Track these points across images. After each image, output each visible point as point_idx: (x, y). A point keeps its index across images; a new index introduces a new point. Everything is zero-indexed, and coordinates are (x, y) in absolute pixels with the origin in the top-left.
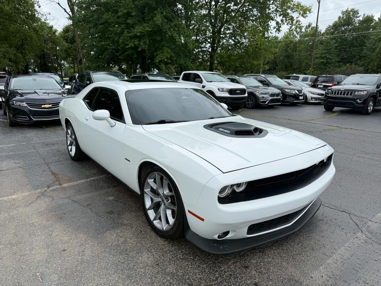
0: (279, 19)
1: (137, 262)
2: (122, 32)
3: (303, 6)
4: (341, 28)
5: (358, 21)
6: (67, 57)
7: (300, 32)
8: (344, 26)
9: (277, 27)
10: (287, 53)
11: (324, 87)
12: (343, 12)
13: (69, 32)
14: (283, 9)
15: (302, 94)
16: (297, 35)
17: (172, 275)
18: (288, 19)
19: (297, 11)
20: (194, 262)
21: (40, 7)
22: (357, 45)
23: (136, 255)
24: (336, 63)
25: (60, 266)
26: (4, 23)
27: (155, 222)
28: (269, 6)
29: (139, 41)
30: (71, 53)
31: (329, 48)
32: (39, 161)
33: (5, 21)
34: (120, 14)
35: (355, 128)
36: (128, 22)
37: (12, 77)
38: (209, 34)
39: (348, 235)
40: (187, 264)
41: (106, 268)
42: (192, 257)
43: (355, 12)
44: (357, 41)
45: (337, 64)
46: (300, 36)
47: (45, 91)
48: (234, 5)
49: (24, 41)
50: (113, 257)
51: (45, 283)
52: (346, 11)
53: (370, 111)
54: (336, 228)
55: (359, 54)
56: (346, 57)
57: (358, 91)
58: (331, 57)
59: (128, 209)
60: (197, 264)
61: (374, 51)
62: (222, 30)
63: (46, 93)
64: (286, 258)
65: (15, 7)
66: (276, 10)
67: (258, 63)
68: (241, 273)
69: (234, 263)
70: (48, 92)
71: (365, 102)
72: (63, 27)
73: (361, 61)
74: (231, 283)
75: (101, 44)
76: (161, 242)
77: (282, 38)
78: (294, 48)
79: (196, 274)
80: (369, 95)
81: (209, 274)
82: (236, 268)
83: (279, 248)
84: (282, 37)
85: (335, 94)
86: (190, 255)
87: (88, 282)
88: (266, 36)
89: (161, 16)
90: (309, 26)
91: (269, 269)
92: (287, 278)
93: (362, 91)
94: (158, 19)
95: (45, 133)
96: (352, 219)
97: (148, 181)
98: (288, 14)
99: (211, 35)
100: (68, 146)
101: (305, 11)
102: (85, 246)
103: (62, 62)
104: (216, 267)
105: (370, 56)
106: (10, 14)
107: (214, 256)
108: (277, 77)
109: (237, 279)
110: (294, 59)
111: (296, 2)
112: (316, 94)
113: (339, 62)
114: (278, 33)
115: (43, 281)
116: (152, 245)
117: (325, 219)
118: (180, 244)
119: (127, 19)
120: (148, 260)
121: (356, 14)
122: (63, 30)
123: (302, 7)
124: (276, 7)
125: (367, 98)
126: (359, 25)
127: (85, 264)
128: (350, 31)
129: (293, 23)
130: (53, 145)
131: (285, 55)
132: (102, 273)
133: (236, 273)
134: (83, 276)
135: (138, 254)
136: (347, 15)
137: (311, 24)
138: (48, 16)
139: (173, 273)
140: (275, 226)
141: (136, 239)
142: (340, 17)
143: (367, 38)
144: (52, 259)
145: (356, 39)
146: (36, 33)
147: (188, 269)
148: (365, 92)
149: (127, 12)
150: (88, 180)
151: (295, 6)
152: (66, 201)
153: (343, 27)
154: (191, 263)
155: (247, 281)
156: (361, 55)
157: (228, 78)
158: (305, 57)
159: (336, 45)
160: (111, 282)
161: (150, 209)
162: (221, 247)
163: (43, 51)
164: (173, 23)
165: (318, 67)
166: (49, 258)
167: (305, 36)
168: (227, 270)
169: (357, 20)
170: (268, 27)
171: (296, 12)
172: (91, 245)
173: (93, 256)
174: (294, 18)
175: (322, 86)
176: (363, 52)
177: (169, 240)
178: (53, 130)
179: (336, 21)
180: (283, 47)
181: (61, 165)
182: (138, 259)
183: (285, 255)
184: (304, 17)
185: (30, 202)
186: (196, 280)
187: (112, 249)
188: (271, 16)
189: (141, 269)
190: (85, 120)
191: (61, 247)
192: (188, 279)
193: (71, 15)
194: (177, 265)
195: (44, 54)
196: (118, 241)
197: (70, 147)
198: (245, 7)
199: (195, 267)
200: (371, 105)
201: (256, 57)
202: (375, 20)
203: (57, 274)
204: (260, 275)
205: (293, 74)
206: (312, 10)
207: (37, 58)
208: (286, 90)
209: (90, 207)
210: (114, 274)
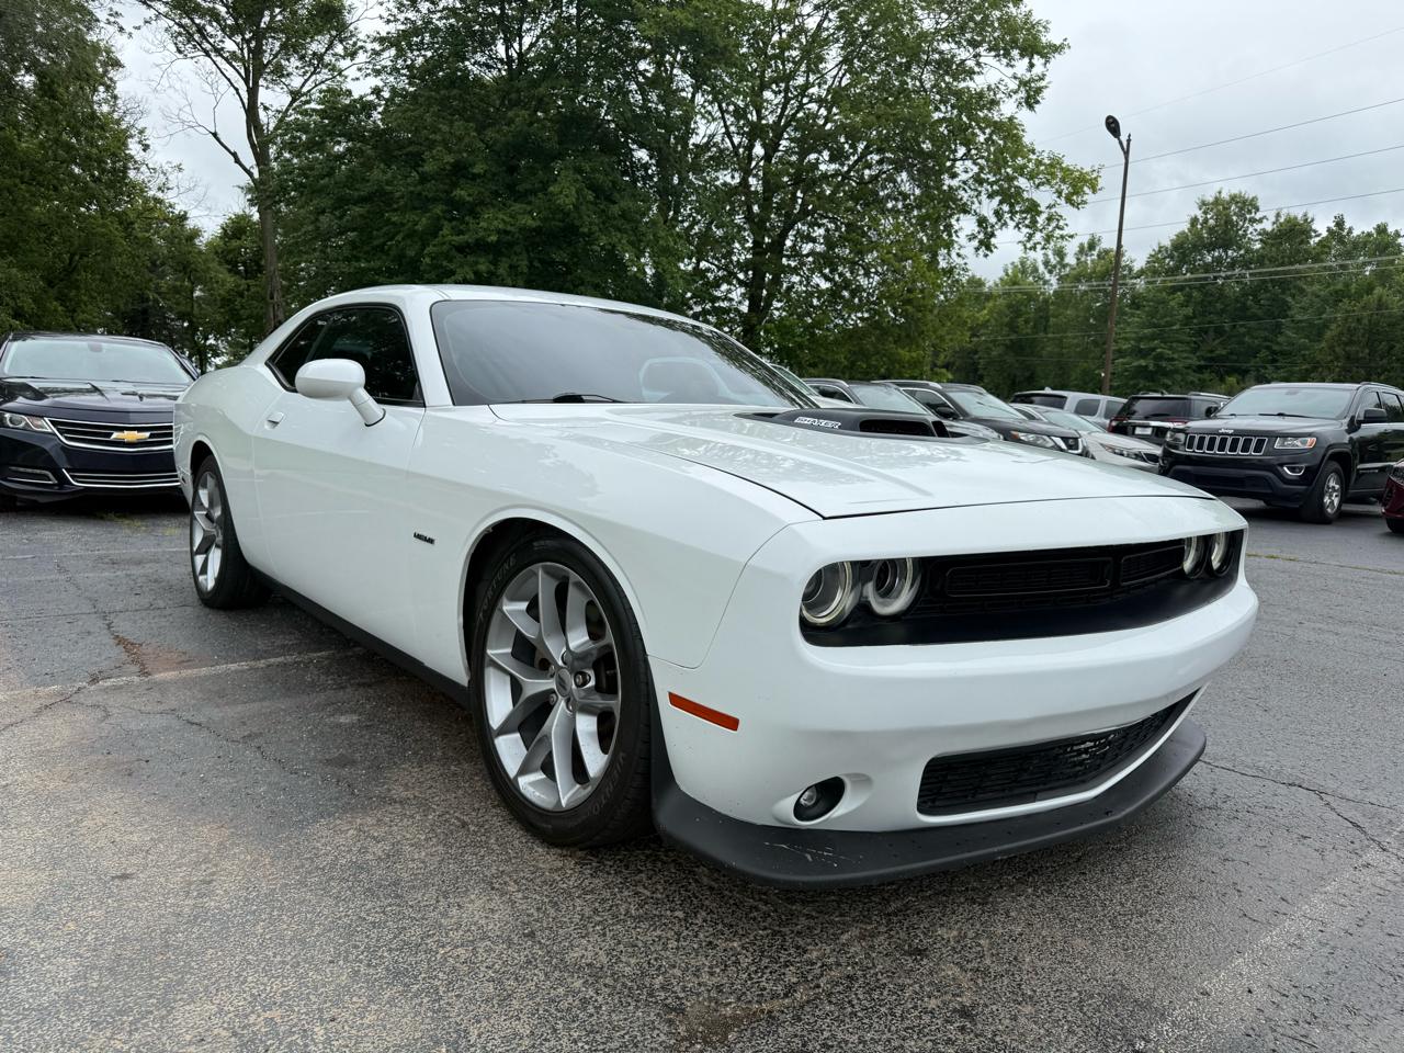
0: (987, 207)
1: (441, 925)
2: (434, 230)
3: (1069, 170)
4: (1202, 255)
5: (1260, 234)
6: (227, 325)
7: (1059, 267)
8: (1211, 247)
9: (981, 236)
10: (1013, 337)
11: (1157, 435)
12: (1204, 203)
13: (244, 237)
14: (1001, 174)
15: (1080, 451)
16: (1047, 276)
17: (595, 974)
18: (1017, 209)
19: (1048, 182)
20: (687, 929)
21: (146, 148)
22: (1260, 313)
23: (438, 902)
24: (1188, 374)
25: (93, 929)
26: (10, 193)
27: (523, 782)
28: (953, 166)
29: (495, 263)
30: (243, 307)
31: (1162, 322)
32: (73, 606)
33: (16, 186)
34: (428, 168)
35: (1284, 555)
36: (457, 198)
37: (11, 337)
38: (741, 254)
39: (1331, 856)
40: (660, 937)
41: (299, 940)
42: (680, 914)
43: (1247, 205)
44: (1257, 302)
45: (1194, 377)
46: (1061, 279)
47: (129, 388)
48: (832, 160)
49: (77, 258)
50: (336, 905)
51: (17, 986)
52: (1217, 201)
53: (1329, 510)
54: (1276, 833)
55: (1268, 344)
56: (1224, 352)
57: (1285, 436)
58: (1170, 352)
59: (416, 753)
60: (701, 935)
61: (1320, 335)
62: (788, 243)
63: (134, 394)
64: (1086, 926)
65: (57, 141)
66: (978, 180)
67: (914, 355)
68: (894, 973)
69: (862, 937)
70: (141, 391)
71: (1313, 476)
72: (221, 221)
73: (1277, 368)
74: (853, 1006)
75: (355, 268)
76: (546, 859)
77: (997, 285)
78: (1041, 317)
79: (698, 970)
80: (1323, 451)
81: (756, 972)
82: (874, 955)
83: (1049, 892)
84: (998, 281)
85: (1200, 446)
86: (673, 905)
87: (212, 989)
88: (943, 264)
89: (576, 181)
90: (1092, 246)
91: (1015, 959)
92: (1099, 994)
93: (1296, 436)
94: (566, 190)
95: (110, 533)
96: (1333, 809)
97: (505, 608)
98: (1019, 190)
99: (749, 256)
100: (193, 554)
101: (1077, 186)
102: (216, 865)
103: (208, 342)
104: (785, 950)
105: (1307, 352)
106: (38, 162)
107: (776, 911)
108: (984, 391)
109: (882, 994)
110: (1041, 357)
111: (1045, 155)
112: (1128, 456)
113: (1200, 369)
114: (986, 256)
115: (8, 979)
116: (509, 869)
117: (1225, 806)
118: (627, 867)
119: (455, 185)
120: (487, 917)
121: (1249, 212)
122: (223, 228)
123: (1067, 171)
124: (976, 169)
125: (1317, 461)
126: (1263, 248)
127: (208, 923)
128: (1232, 266)
129: (1037, 222)
130: (139, 563)
131: (1008, 342)
132: (278, 958)
133: (872, 971)
134: (192, 968)
135: (446, 898)
136: (1218, 214)
137: (1099, 240)
138: (174, 178)
139: (598, 965)
140: (1031, 792)
141: (440, 848)
142: (1194, 221)
143: (1293, 291)
144: (65, 905)
145: (1255, 291)
146: (126, 229)
147: (662, 953)
148: (1309, 439)
149: (452, 165)
150: (262, 663)
151: (1042, 168)
152: (159, 722)
153: (1209, 252)
154: (678, 934)
155: (926, 999)
156: (1275, 348)
157: (815, 387)
158: (1078, 349)
159: (1189, 311)
160: (316, 989)
161: (504, 730)
162: (809, 857)
163: (144, 299)
164: (616, 206)
165: (1126, 384)
166: (51, 899)
167: (1077, 279)
168: (832, 960)
169: (1256, 230)
170: (950, 235)
171: (1047, 187)
172: (244, 861)
173: (247, 899)
174: (1039, 205)
175: (1149, 431)
176: (1280, 339)
177: (580, 854)
178: (147, 526)
179: (1183, 233)
180: (1000, 313)
181: (156, 620)
182: (445, 915)
183: (1077, 915)
184: (1073, 205)
185: (8, 721)
186: (698, 994)
187: (332, 878)
188: (961, 199)
189: (457, 947)
190: (267, 426)
191: (111, 865)
192: (663, 988)
193: (256, 175)
194: (613, 938)
195: (145, 312)
196: (363, 851)
197: (199, 559)
198: (869, 166)
199: (696, 946)
200: (1333, 487)
201: (908, 336)
202: (1315, 231)
203: (78, 955)
204: (980, 981)
205: (1043, 389)
206: (1101, 183)
207: (116, 321)
208: (1020, 434)
209: (260, 741)
210: (331, 962)
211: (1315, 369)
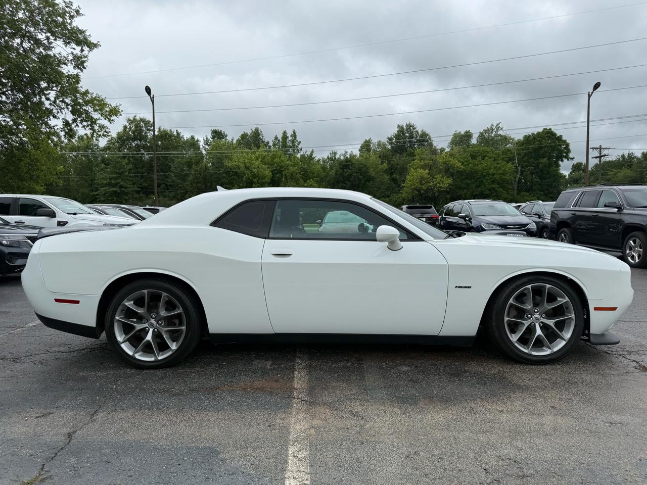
4: (130, 143)
12: (129, 120)
24: (133, 194)
31: (120, 171)
43: (146, 123)
45: (137, 196)
52: (134, 120)
55: (164, 182)
56: (146, 185)
58: (125, 184)
61: (186, 179)
111: (95, 95)
121: (148, 126)
136: (135, 126)
142: (125, 127)
143: (170, 160)
153: (133, 141)
156: (168, 183)
159: (130, 166)
176: (169, 180)
179: (121, 132)
211: (186, 193)
